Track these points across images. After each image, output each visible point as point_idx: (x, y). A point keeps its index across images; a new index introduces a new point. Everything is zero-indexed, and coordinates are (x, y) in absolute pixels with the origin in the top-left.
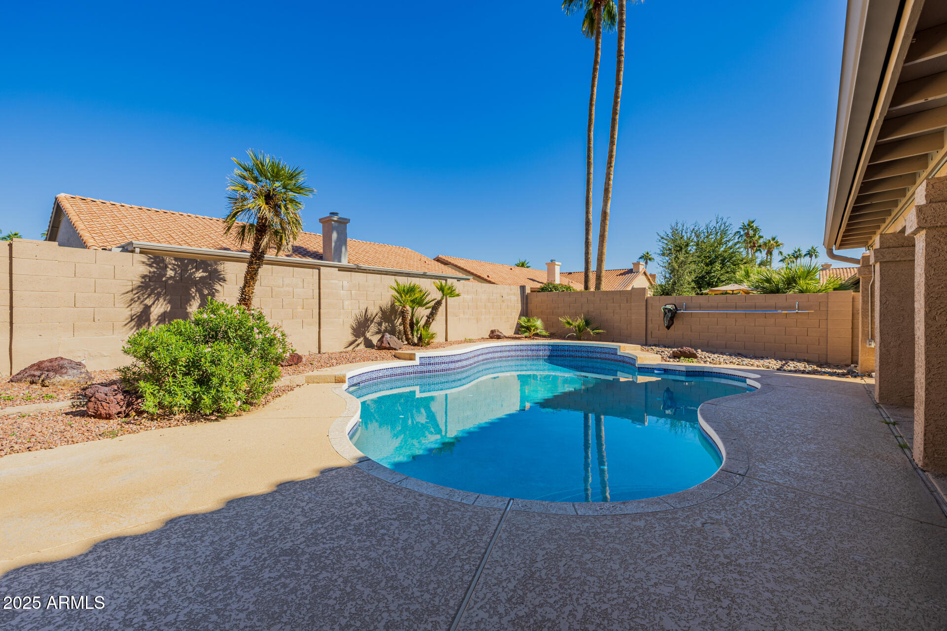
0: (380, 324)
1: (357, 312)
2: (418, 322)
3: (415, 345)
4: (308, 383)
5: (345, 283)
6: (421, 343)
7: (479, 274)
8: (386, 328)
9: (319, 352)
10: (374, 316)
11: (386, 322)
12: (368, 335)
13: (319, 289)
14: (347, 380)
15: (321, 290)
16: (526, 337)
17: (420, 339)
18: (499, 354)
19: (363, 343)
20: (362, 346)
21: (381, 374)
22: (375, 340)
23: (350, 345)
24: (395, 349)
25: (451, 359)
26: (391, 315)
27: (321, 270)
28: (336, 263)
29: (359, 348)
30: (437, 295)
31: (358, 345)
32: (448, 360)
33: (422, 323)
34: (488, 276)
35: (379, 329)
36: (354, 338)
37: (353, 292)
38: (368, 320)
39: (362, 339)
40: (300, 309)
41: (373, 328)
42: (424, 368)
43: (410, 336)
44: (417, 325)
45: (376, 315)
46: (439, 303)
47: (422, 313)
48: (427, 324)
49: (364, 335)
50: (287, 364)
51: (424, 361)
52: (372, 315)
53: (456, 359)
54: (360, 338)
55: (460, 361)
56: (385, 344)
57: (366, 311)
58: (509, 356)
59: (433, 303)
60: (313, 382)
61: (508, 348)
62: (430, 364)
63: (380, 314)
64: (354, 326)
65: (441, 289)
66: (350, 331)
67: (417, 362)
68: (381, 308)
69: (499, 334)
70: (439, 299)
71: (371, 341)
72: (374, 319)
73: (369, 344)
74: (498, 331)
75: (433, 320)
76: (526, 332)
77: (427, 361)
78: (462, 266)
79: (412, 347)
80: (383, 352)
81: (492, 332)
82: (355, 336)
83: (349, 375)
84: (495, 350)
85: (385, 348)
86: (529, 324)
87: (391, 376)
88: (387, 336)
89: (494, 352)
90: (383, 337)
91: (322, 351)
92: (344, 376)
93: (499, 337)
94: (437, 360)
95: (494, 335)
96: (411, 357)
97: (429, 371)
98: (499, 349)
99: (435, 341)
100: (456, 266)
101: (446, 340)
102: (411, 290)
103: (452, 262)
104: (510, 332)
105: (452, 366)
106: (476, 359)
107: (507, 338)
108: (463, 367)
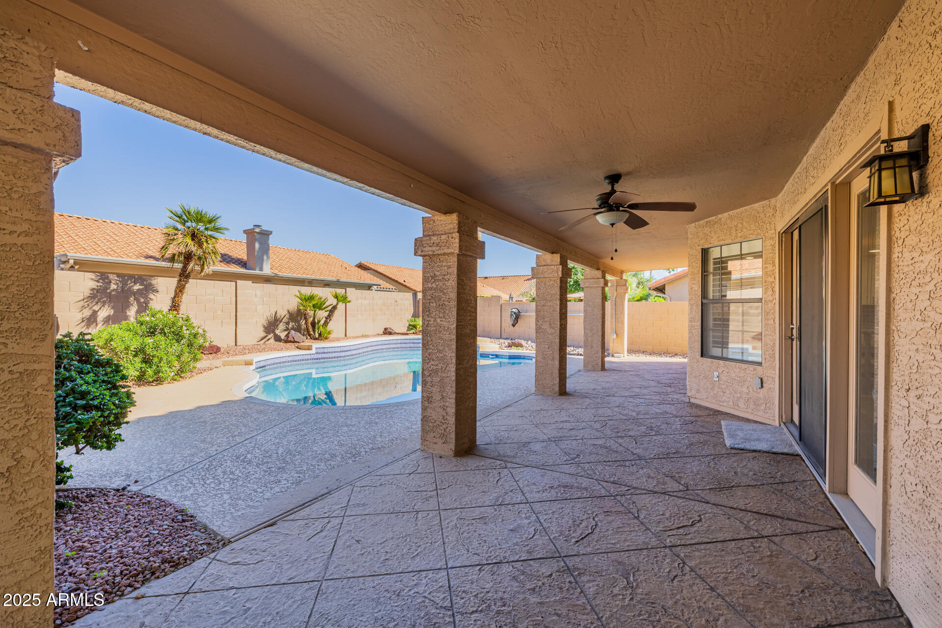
0: (288, 323)
1: (268, 314)
2: (319, 322)
3: (316, 339)
4: (224, 366)
5: (258, 292)
6: (321, 337)
7: (396, 279)
8: (293, 326)
9: (236, 345)
10: (282, 317)
11: (292, 322)
12: (277, 332)
13: (236, 297)
14: (254, 363)
15: (238, 298)
16: (414, 333)
17: (320, 335)
18: (387, 347)
19: (273, 338)
20: (272, 341)
21: (284, 360)
22: (283, 335)
23: (262, 339)
24: (299, 342)
25: (342, 349)
26: (297, 316)
27: (238, 283)
28: (258, 272)
29: (269, 342)
30: (332, 301)
31: (269, 340)
32: (339, 350)
33: (322, 322)
34: (404, 281)
35: (286, 327)
36: (266, 334)
37: (265, 299)
38: (278, 321)
39: (272, 335)
40: (219, 312)
41: (282, 326)
42: (320, 356)
43: (312, 333)
44: (318, 324)
45: (285, 316)
46: (335, 308)
47: (322, 314)
48: (326, 323)
49: (273, 332)
50: (208, 353)
51: (319, 351)
53: (345, 349)
54: (270, 334)
55: (350, 350)
56: (290, 339)
57: (276, 313)
59: (330, 308)
60: (228, 365)
61: (395, 342)
62: (324, 353)
63: (287, 316)
64: (265, 325)
65: (336, 297)
66: (262, 329)
67: (314, 351)
68: (288, 311)
69: (391, 331)
70: (335, 304)
71: (280, 336)
72: (282, 319)
73: (278, 339)
74: (390, 328)
75: (330, 320)
76: (413, 329)
77: (322, 350)
78: (382, 271)
79: (313, 341)
80: (288, 345)
81: (386, 329)
82: (266, 333)
83: (255, 360)
84: (384, 343)
85: (291, 342)
86: (415, 323)
88: (293, 332)
89: (382, 345)
90: (289, 333)
91: (238, 344)
92: (252, 360)
93: (390, 333)
94: (330, 350)
95: (387, 332)
96: (310, 348)
97: (324, 358)
98: (387, 342)
99: (331, 336)
100: (376, 271)
101: (346, 336)
102: (311, 298)
103: (373, 268)
104: (404, 330)
105: (342, 354)
106: (365, 350)
107: (398, 334)
108: (352, 355)
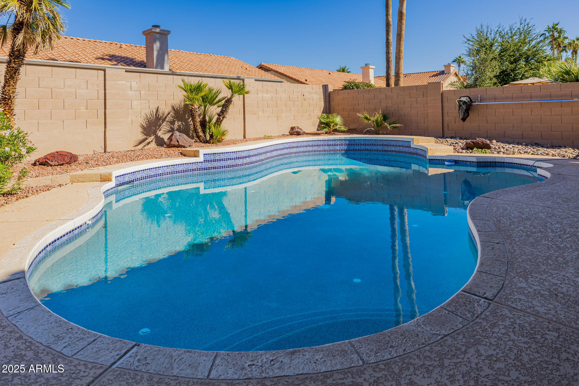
0: (172, 123)
1: (148, 111)
2: (210, 120)
3: (206, 142)
4: (72, 182)
5: (134, 84)
6: (212, 140)
7: (297, 79)
8: (179, 126)
9: (105, 152)
10: (166, 115)
11: (179, 121)
12: (160, 134)
13: (105, 89)
14: (114, 179)
15: (107, 91)
16: (326, 133)
17: (211, 136)
18: (295, 150)
19: (154, 141)
20: (153, 145)
21: (160, 172)
22: (166, 137)
23: (140, 143)
24: (184, 147)
25: (238, 155)
26: (184, 114)
27: (107, 72)
28: (159, 70)
29: (149, 146)
30: (226, 93)
31: (149, 143)
32: (234, 156)
33: (214, 120)
35: (171, 128)
36: (145, 137)
37: (142, 92)
38: (160, 119)
39: (153, 137)
40: (83, 109)
41: (165, 127)
42: (209, 165)
43: (201, 134)
44: (209, 123)
45: (169, 114)
46: (229, 101)
47: (214, 110)
48: (219, 122)
49: (155, 133)
50: (57, 163)
51: (208, 158)
52: (163, 114)
53: (243, 155)
54: (150, 136)
55: (249, 157)
56: (174, 142)
57: (157, 110)
58: (306, 152)
59: (223, 102)
60: (78, 182)
61: (304, 144)
62: (215, 161)
63: (172, 113)
64: (144, 124)
65: (230, 87)
66: (140, 130)
67: (201, 159)
68: (173, 107)
69: (299, 130)
70: (229, 97)
71: (163, 139)
72: (166, 118)
73: (160, 142)
74: (298, 128)
75: (223, 117)
76: (325, 128)
77: (212, 158)
78: (282, 72)
79: (203, 144)
80: (171, 150)
81: (292, 128)
82: (145, 134)
83: (115, 173)
84: (292, 145)
85: (174, 146)
86: (328, 120)
87: (172, 173)
88: (177, 134)
89: (289, 148)
90: (172, 135)
91: (108, 150)
92: (110, 175)
93: (298, 134)
94: (222, 157)
95: (294, 132)
96: (196, 154)
97: (215, 168)
98: (295, 145)
99: (227, 138)
100: (277, 72)
101: (244, 137)
102: (198, 88)
103: (274, 69)
104: (314, 130)
105: (240, 162)
106: (269, 155)
107: (307, 134)
108: (251, 163)
